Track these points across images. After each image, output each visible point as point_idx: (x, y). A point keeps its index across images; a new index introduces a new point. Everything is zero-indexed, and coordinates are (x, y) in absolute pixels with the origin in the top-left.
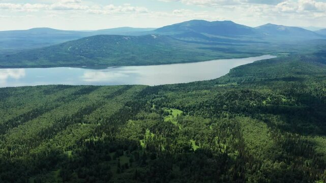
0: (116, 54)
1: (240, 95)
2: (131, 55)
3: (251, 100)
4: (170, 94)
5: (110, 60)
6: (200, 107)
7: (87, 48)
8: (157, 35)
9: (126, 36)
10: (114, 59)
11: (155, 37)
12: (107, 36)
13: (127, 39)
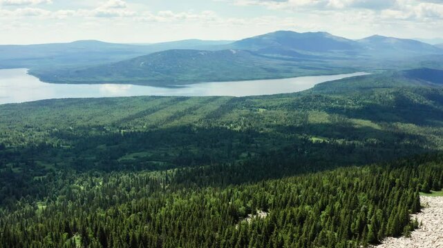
0: (194, 70)
1: (313, 98)
2: (211, 72)
3: (323, 102)
4: (256, 101)
5: (189, 76)
6: (281, 106)
7: (161, 64)
8: (236, 50)
10: (194, 75)
11: (234, 52)
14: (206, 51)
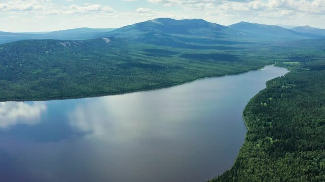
8: (112, 39)
9: (63, 41)
11: (108, 41)
12: (35, 42)
13: (64, 45)
14: (70, 41)
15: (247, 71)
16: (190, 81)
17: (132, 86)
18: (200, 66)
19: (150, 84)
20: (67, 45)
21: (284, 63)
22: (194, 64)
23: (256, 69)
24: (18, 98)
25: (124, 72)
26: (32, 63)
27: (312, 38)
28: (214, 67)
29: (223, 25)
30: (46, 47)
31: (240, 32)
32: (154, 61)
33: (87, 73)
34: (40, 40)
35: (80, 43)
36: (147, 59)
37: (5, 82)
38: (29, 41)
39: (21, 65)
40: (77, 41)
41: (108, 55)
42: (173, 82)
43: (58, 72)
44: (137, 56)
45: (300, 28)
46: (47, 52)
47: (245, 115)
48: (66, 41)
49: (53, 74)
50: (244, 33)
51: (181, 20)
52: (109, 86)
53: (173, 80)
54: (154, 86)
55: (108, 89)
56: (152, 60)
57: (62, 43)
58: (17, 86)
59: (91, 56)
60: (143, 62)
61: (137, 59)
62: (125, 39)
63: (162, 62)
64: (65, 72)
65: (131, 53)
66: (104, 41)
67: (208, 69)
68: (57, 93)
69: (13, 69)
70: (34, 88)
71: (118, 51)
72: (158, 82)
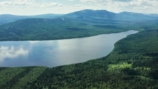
0: (36, 31)
7: (18, 27)
9: (45, 19)
11: (63, 19)
12: (33, 19)
13: (45, 21)
14: (48, 19)
15: (121, 32)
16: (97, 35)
17: (74, 36)
18: (102, 29)
19: (81, 35)
20: (47, 21)
21: (138, 29)
22: (100, 29)
23: (125, 31)
24: (32, 39)
25: (71, 31)
26: (34, 28)
27: (155, 19)
28: (107, 30)
29: (115, 13)
30: (38, 21)
31: (123, 16)
32: (83, 27)
33: (56, 31)
34: (35, 19)
35: (52, 20)
36: (80, 27)
37: (25, 34)
38: (31, 19)
39: (29, 28)
40: (50, 19)
41: (63, 25)
42: (90, 35)
43: (45, 31)
44: (76, 25)
45: (152, 14)
46: (39, 23)
47: (115, 45)
48: (46, 19)
49: (43, 32)
50: (125, 16)
51: (96, 10)
52: (65, 36)
53: (90, 34)
54: (83, 36)
55: (65, 37)
56: (82, 27)
57: (44, 20)
58: (30, 35)
59: (57, 25)
60: (79, 28)
61: (76, 27)
62: (70, 19)
63: (86, 28)
64: (47, 31)
65: (74, 24)
66: (62, 19)
67: (104, 31)
68: (46, 38)
69: (26, 30)
70: (37, 36)
71: (68, 23)
72: (84, 35)
